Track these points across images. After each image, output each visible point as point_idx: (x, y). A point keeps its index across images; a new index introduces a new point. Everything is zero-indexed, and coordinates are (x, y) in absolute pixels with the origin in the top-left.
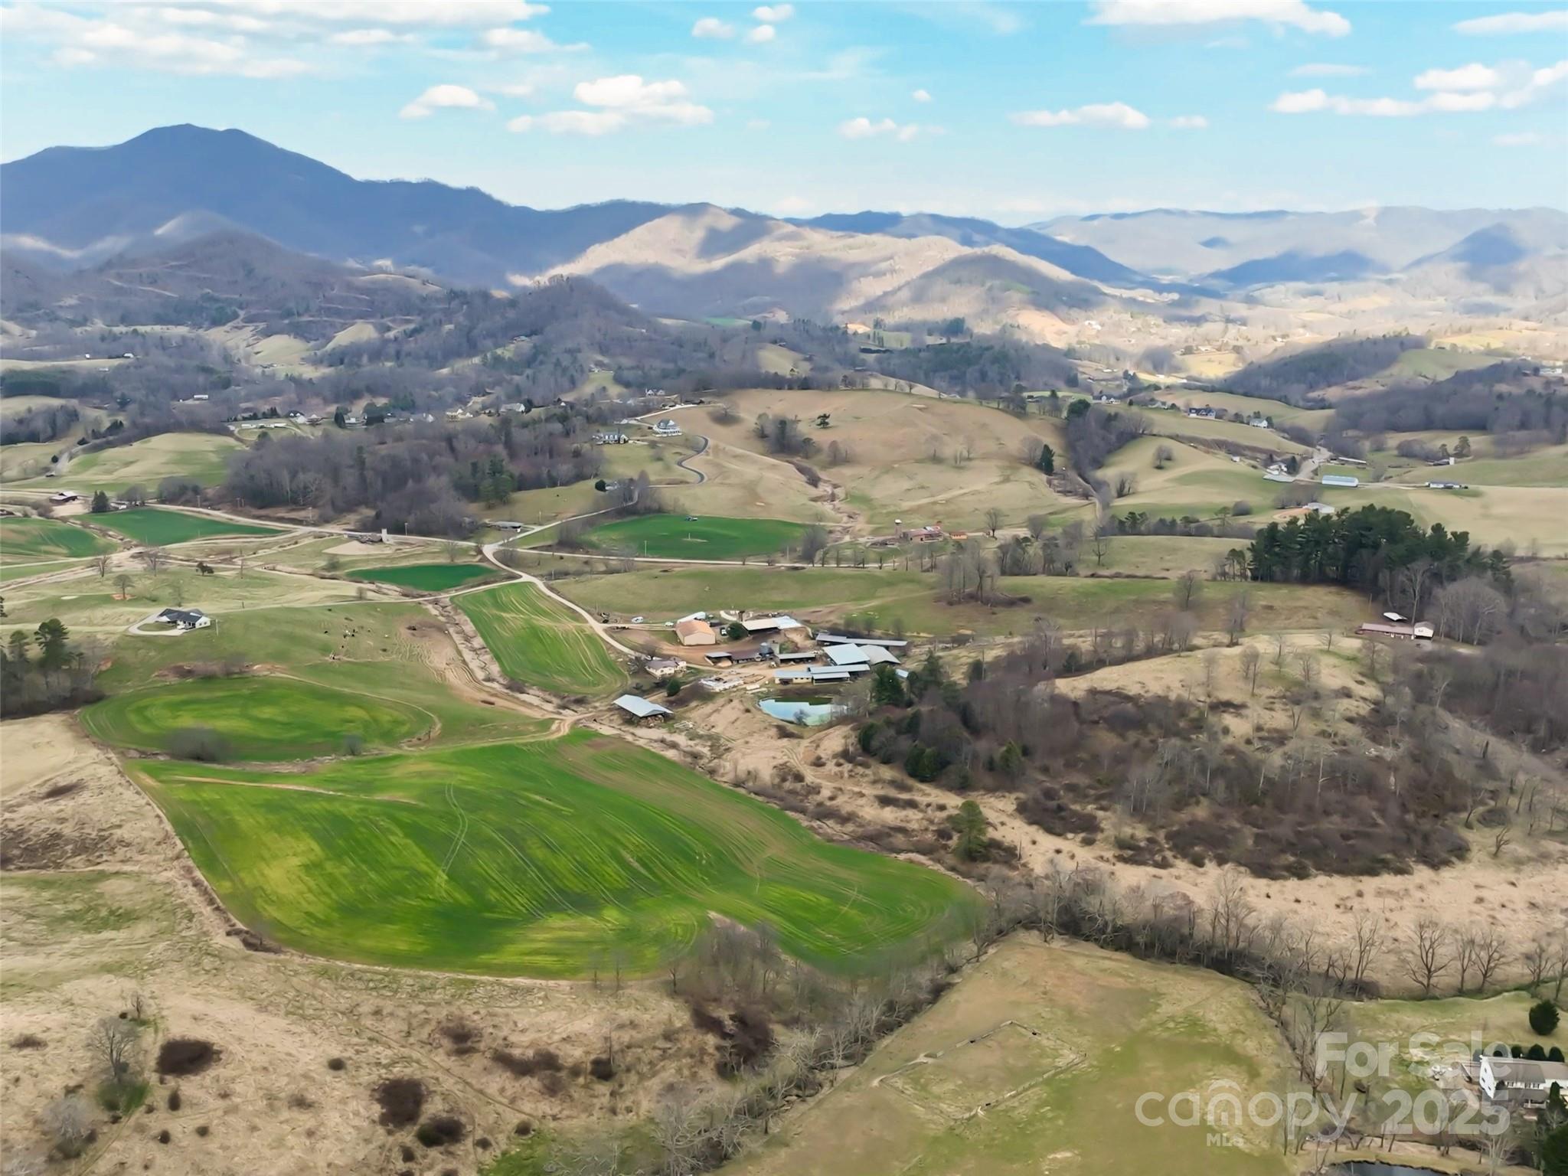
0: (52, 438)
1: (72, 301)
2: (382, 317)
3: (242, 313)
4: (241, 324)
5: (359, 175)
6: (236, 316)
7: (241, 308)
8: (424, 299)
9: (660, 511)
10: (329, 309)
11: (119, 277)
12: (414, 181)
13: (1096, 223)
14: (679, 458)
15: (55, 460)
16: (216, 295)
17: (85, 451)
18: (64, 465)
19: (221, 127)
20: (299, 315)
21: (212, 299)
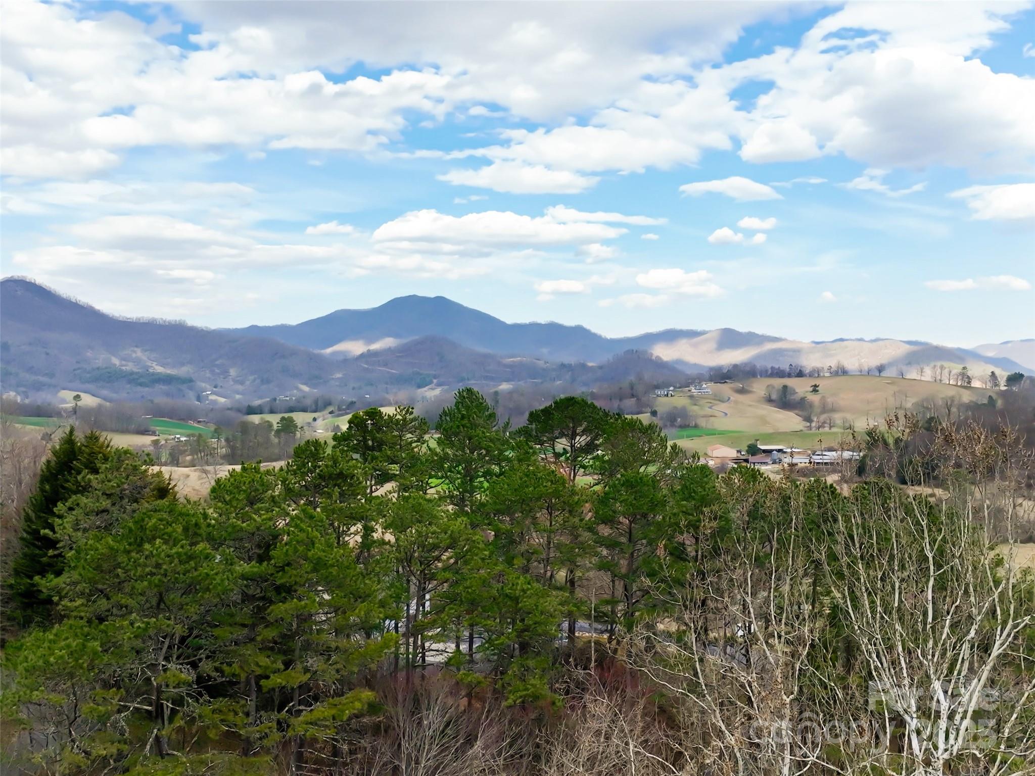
0: (315, 411)
1: (339, 375)
2: (519, 381)
3: (435, 381)
4: (434, 387)
5: (509, 320)
6: (431, 382)
7: (435, 379)
8: (544, 370)
9: (696, 426)
10: (487, 376)
11: (367, 363)
12: (543, 323)
13: (1010, 345)
14: (710, 405)
15: (315, 419)
16: (421, 372)
17: (333, 417)
18: (320, 422)
19: (432, 295)
20: (468, 379)
21: (418, 373)
